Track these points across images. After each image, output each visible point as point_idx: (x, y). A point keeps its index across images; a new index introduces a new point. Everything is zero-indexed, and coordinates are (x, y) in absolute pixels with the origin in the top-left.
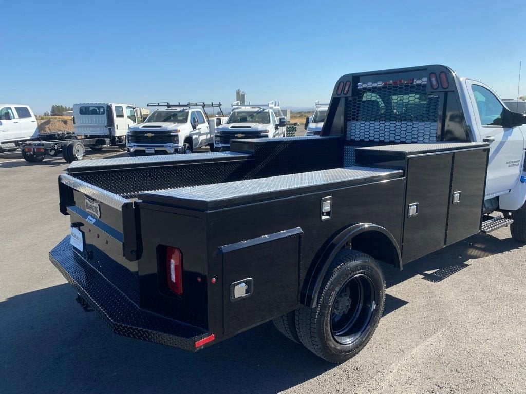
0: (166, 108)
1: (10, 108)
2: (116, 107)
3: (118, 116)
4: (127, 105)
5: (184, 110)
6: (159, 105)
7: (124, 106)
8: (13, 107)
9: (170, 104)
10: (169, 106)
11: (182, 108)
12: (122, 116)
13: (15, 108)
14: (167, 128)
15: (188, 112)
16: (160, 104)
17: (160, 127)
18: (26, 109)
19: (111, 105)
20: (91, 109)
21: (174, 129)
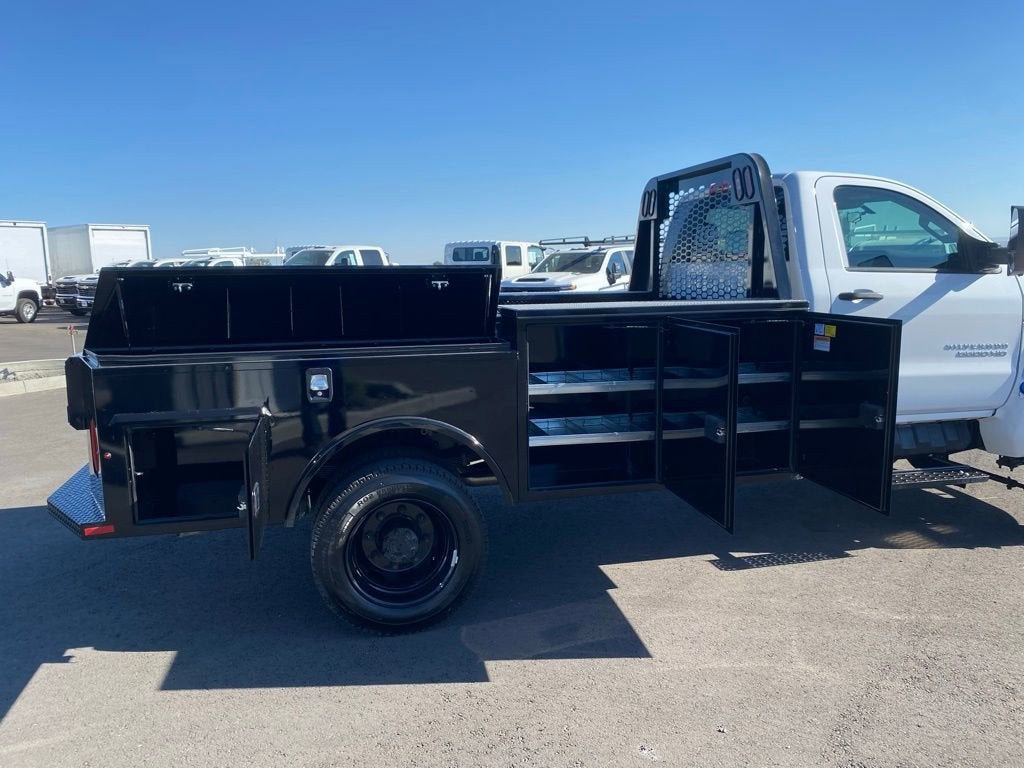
0: (582, 246)
1: (352, 252)
2: (507, 248)
3: (509, 264)
4: (530, 244)
5: (600, 249)
6: (564, 243)
7: (524, 246)
8: (357, 250)
9: (591, 240)
10: (587, 243)
11: (597, 248)
12: (518, 263)
13: (361, 252)
14: (554, 282)
15: (605, 254)
16: (567, 241)
17: (543, 280)
18: (377, 252)
19: (499, 244)
20: (475, 251)
21: (565, 283)
